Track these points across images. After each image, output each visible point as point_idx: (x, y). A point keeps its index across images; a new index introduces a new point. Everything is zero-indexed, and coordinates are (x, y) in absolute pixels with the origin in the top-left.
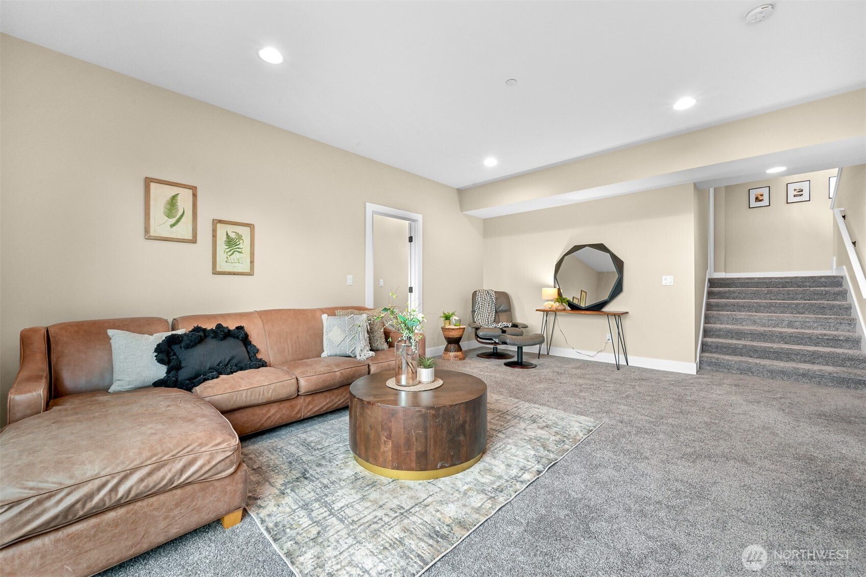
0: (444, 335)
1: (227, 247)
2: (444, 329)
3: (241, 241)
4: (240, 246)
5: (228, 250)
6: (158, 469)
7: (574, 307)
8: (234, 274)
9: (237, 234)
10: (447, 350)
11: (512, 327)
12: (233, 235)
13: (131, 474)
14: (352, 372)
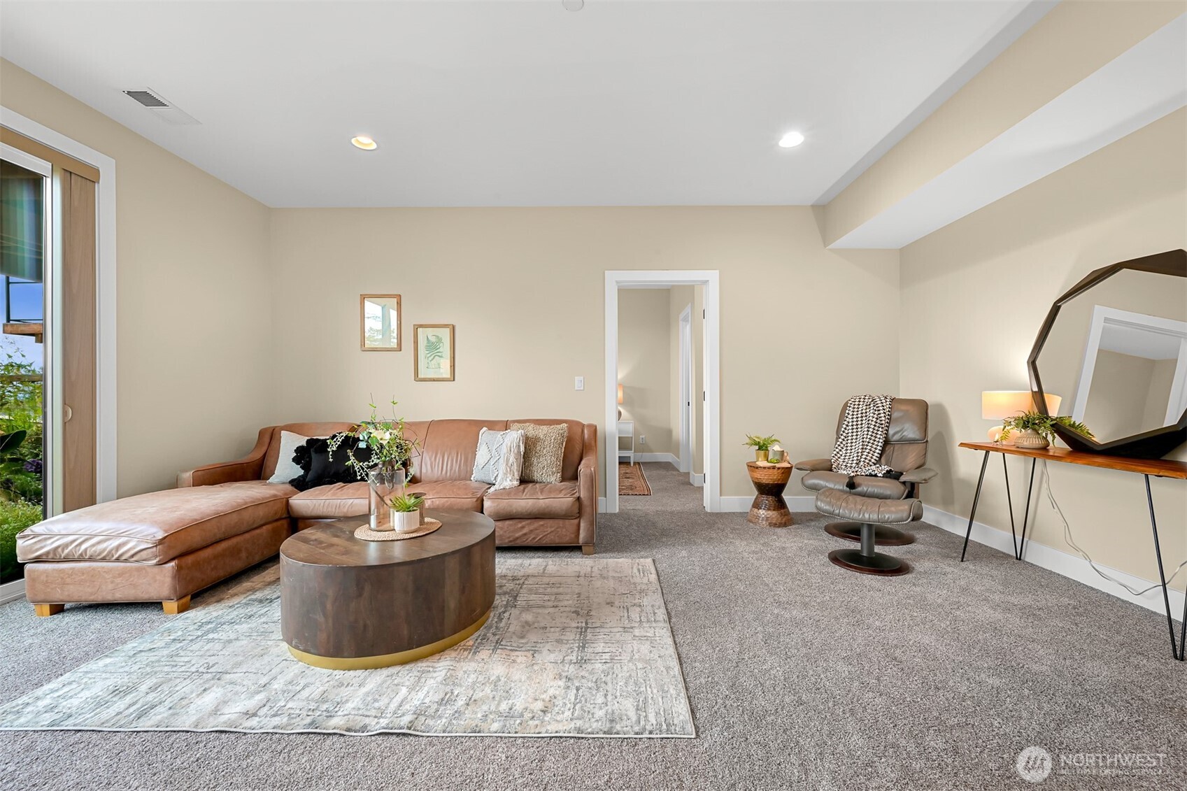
0: (752, 478)
1: (428, 352)
2: (752, 467)
3: (441, 344)
4: (441, 350)
5: (429, 355)
6: (105, 541)
7: (1080, 447)
8: (434, 381)
9: (437, 337)
10: (756, 505)
11: (885, 476)
12: (433, 339)
13: (90, 538)
14: (449, 503)
